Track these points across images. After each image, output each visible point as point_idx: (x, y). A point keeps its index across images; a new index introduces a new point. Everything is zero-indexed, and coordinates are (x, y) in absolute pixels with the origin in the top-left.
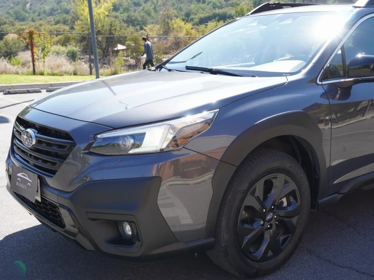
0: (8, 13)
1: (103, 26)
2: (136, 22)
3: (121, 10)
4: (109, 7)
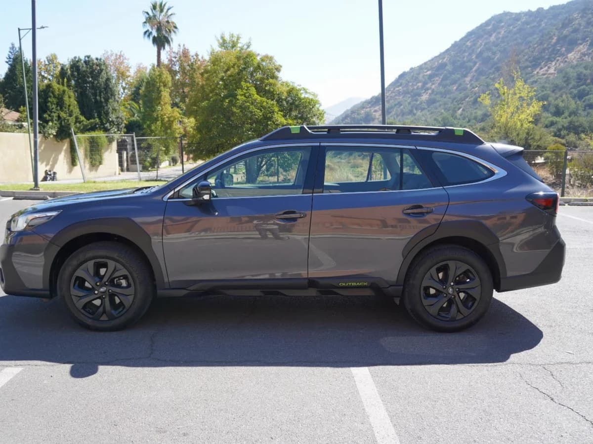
0: (435, 119)
1: (518, 135)
2: (580, 129)
3: (566, 114)
4: (534, 112)
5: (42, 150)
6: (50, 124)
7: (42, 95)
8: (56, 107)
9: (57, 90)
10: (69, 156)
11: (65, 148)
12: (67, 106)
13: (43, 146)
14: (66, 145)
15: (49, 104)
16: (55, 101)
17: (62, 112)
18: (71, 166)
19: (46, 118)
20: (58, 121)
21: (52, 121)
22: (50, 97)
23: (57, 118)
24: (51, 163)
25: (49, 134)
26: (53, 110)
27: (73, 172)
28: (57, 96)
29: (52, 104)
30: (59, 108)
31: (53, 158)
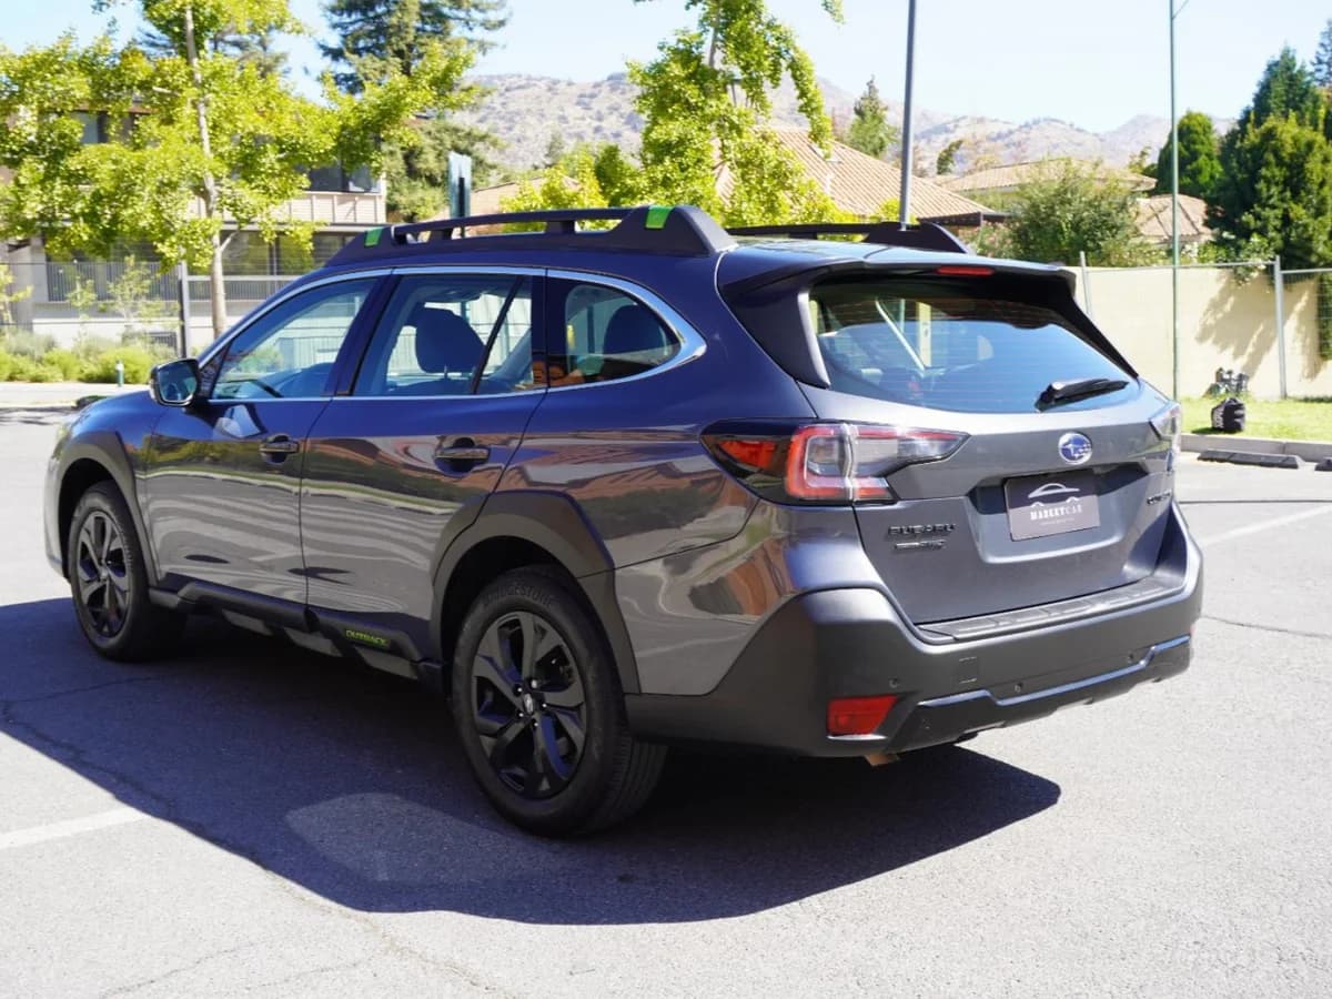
5: (1225, 314)
6: (1255, 239)
7: (1248, 160)
8: (1281, 192)
9: (1290, 141)
10: (1313, 330)
11: (1300, 306)
12: (1315, 187)
13: (1232, 299)
14: (1305, 298)
15: (1261, 185)
16: (1279, 173)
17: (1296, 203)
18: (1316, 358)
19: (1248, 223)
20: (1279, 231)
21: (1262, 232)
22: (1267, 164)
23: (1278, 223)
24: (1250, 349)
25: (1249, 270)
26: (1271, 201)
27: (1322, 374)
28: (1287, 160)
29: (1268, 182)
30: (1288, 194)
31: (1259, 336)
